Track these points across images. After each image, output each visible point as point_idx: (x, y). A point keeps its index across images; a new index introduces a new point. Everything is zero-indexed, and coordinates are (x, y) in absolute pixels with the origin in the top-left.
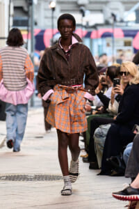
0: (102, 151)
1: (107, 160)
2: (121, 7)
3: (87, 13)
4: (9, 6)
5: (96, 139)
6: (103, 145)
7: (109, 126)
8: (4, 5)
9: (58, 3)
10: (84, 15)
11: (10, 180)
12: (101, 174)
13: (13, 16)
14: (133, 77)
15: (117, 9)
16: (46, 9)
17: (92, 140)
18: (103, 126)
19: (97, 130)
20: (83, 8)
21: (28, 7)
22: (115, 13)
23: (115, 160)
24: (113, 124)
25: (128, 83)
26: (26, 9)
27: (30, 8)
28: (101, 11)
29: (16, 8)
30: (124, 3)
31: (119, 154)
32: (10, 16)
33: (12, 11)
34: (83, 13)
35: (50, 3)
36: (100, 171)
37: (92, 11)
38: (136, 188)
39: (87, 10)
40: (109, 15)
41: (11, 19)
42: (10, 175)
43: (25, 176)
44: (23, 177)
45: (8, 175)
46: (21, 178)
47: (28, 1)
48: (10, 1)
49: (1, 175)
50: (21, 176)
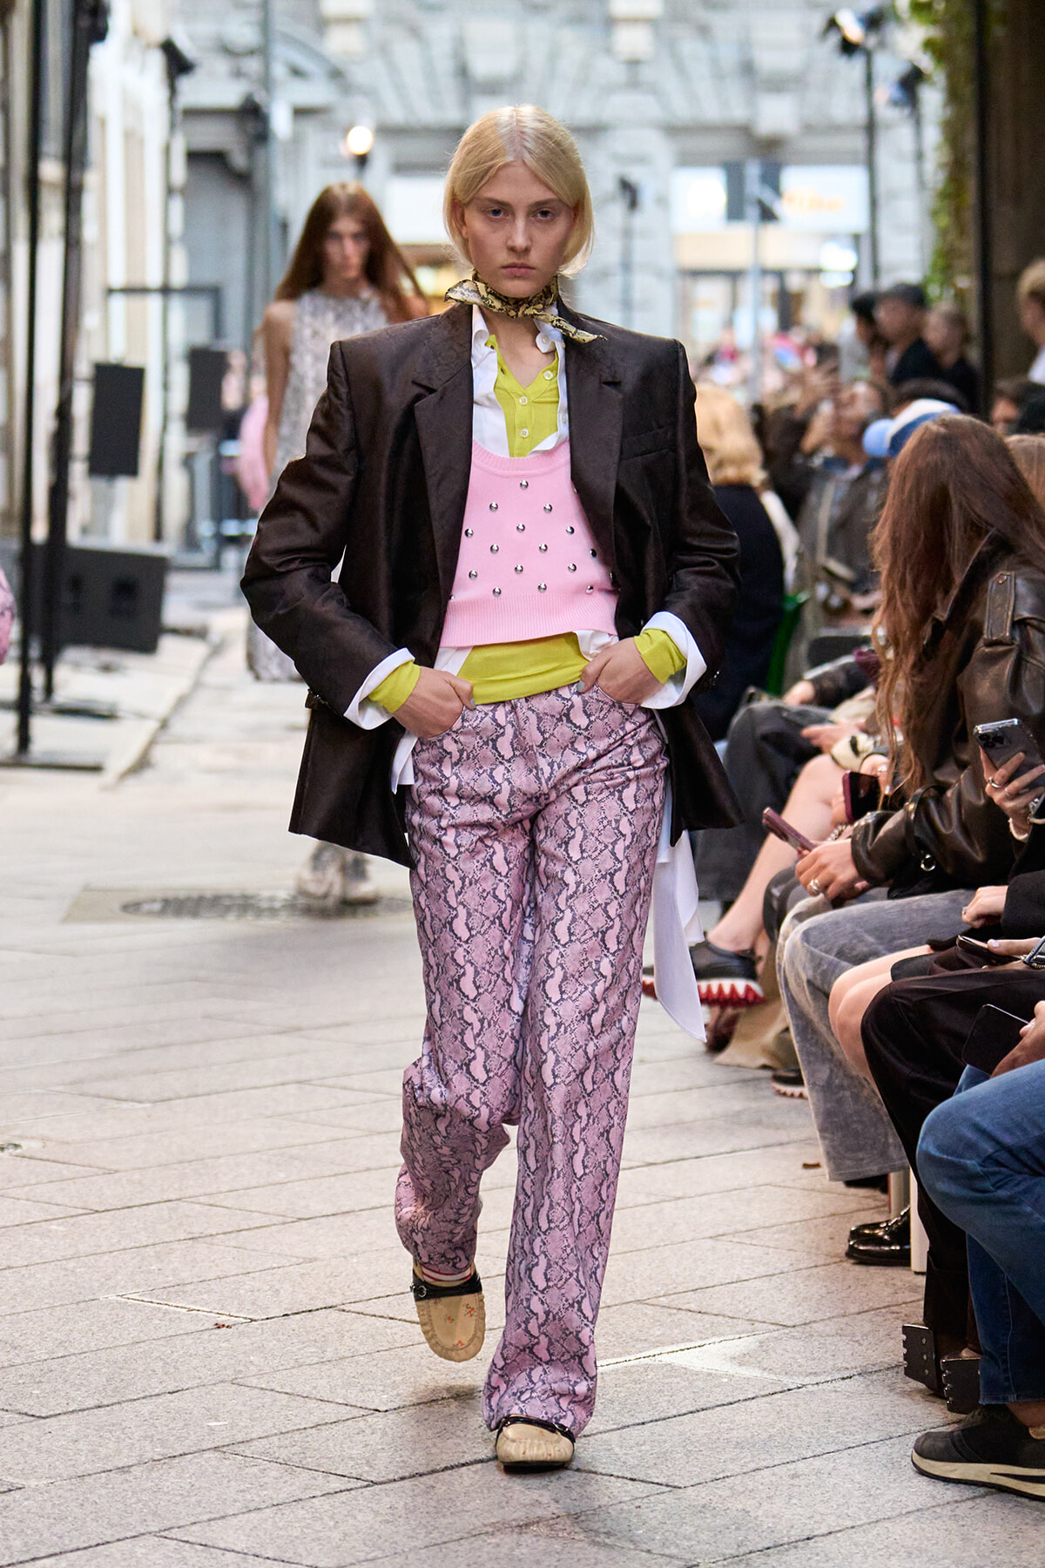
2: (659, 148)
4: (167, 151)
8: (141, 142)
9: (386, 131)
11: (178, 913)
13: (185, 192)
15: (641, 160)
16: (327, 163)
21: (250, 152)
22: (636, 174)
26: (239, 160)
27: (261, 153)
29: (195, 157)
30: (673, 130)
32: (170, 191)
33: (179, 172)
35: (346, 131)
38: (733, 948)
40: (610, 185)
41: (177, 206)
42: (182, 895)
43: (245, 897)
44: (238, 902)
45: (170, 895)
46: (228, 909)
47: (251, 126)
48: (173, 126)
49: (142, 896)
50: (230, 897)
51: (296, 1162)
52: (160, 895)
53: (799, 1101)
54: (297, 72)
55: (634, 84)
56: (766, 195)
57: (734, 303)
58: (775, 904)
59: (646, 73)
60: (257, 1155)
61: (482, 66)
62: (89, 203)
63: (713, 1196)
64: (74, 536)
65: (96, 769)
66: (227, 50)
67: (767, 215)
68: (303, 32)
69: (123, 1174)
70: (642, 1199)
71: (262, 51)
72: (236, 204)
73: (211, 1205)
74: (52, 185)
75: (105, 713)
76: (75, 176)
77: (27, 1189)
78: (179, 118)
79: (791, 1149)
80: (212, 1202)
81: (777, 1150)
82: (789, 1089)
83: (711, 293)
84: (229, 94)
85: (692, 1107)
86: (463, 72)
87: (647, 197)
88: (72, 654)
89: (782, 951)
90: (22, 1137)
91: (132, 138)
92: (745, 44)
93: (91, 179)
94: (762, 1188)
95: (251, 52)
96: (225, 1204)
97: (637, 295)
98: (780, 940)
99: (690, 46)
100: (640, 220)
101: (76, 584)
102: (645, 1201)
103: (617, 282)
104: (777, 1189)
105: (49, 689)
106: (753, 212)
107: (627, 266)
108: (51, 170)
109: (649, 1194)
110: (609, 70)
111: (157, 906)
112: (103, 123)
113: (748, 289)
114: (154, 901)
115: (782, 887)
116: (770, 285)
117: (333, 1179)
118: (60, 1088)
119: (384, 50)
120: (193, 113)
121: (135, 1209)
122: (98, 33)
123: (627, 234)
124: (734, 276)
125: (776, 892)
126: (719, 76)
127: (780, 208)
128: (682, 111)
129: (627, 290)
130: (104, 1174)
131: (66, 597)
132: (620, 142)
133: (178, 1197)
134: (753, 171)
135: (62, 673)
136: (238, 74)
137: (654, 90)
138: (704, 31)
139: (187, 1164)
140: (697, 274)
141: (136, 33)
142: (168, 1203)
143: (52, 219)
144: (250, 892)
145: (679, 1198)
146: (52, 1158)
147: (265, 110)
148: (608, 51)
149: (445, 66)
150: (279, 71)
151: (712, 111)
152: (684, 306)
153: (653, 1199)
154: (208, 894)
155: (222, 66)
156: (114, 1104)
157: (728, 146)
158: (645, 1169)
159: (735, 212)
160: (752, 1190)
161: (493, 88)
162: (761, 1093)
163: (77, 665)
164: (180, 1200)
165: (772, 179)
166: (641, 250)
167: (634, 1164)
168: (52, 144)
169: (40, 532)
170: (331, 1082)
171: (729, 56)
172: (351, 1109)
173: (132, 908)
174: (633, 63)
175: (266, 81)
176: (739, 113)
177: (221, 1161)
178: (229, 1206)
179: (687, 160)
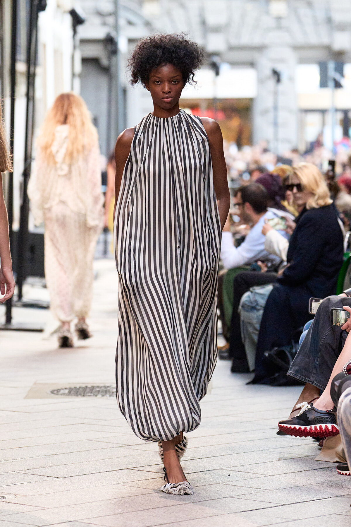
0: (256, 338)
1: (267, 355)
2: (291, 56)
3: (224, 68)
4: (73, 58)
5: (244, 315)
6: (258, 326)
7: (269, 288)
8: (61, 55)
10: (217, 73)
11: (76, 394)
12: (254, 382)
13: (80, 76)
14: (312, 194)
15: (282, 61)
17: (236, 316)
18: (258, 290)
19: (246, 297)
20: (216, 59)
21: (109, 58)
22: (279, 68)
23: (282, 355)
24: (277, 285)
25: (304, 205)
26: (105, 62)
27: (114, 59)
28: (252, 64)
29: (85, 61)
30: (296, 48)
31: (289, 344)
32: (73, 75)
33: (78, 67)
34: (215, 68)
36: (252, 376)
37: (234, 64)
38: (324, 410)
39: (224, 61)
40: (268, 72)
41: (77, 82)
42: (78, 387)
43: (105, 387)
44: (102, 389)
45: (73, 387)
46: (98, 392)
47: (109, 47)
48: (75, 47)
49: (59, 387)
50: (98, 387)
51: (127, 504)
52: (68, 386)
53: (348, 477)
54: (130, 23)
55: (279, 27)
56: (337, 76)
57: (324, 124)
58: (336, 389)
59: (284, 23)
60: (110, 501)
61: (212, 20)
62: (38, 81)
63: (310, 519)
64: (31, 228)
65: (40, 331)
66: (100, 14)
67: (338, 85)
68: (133, 5)
69: (50, 509)
70: (279, 520)
71: (115, 14)
72: (103, 81)
73: (89, 523)
74: (21, 73)
75: (45, 305)
76: (32, 69)
77: (8, 516)
78: (78, 43)
79: (345, 499)
80: (89, 522)
81: (339, 498)
82: (344, 472)
83: (314, 119)
84: (100, 33)
85: (302, 480)
86: (203, 23)
87: (284, 77)
88: (30, 280)
89: (340, 409)
90: (6, 494)
91: (57, 52)
92: (328, 10)
93: (39, 71)
94: (332, 515)
95: (110, 14)
96: (95, 523)
97: (280, 120)
98: (339, 405)
99: (304, 11)
100: (281, 87)
101: (32, 249)
102: (281, 522)
103: (271, 115)
104: (338, 516)
105: (20, 296)
106: (331, 84)
107: (276, 108)
108: (21, 67)
109: (282, 518)
110: (268, 21)
111: (67, 391)
112: (44, 46)
113: (329, 117)
114: (66, 389)
115: (339, 381)
116: (340, 116)
117: (143, 512)
118: (22, 472)
119: (169, 13)
120: (84, 41)
121: (55, 525)
122: (42, 7)
123: (276, 93)
124: (323, 112)
125: (337, 383)
126: (316, 23)
127: (343, 82)
128: (300, 39)
129: (276, 118)
130: (42, 509)
131: (28, 255)
132: (272, 53)
133: (74, 520)
134: (331, 66)
135: (26, 288)
136: (104, 24)
137: (288, 30)
138: (310, 4)
139: (79, 505)
140: (307, 111)
141: (58, 6)
142: (70, 523)
143: (21, 88)
144: (107, 385)
145: (296, 520)
146: (19, 503)
147: (116, 40)
148: (267, 13)
149: (195, 20)
150: (122, 22)
151: (314, 40)
152: (301, 126)
153: (284, 520)
154: (89, 386)
155: (97, 20)
156: (47, 478)
157: (321, 55)
158: (281, 507)
159: (323, 84)
160: (327, 516)
161: (217, 30)
162: (332, 473)
163: (33, 285)
164: (75, 521)
165: (340, 69)
166: (282, 101)
167: (276, 505)
168: (22, 55)
169: (16, 226)
170: (142, 469)
171: (321, 15)
172: (151, 480)
173: (55, 392)
174: (279, 18)
175: (116, 27)
176: (325, 40)
177: (94, 504)
178: (97, 524)
179: (302, 61)
